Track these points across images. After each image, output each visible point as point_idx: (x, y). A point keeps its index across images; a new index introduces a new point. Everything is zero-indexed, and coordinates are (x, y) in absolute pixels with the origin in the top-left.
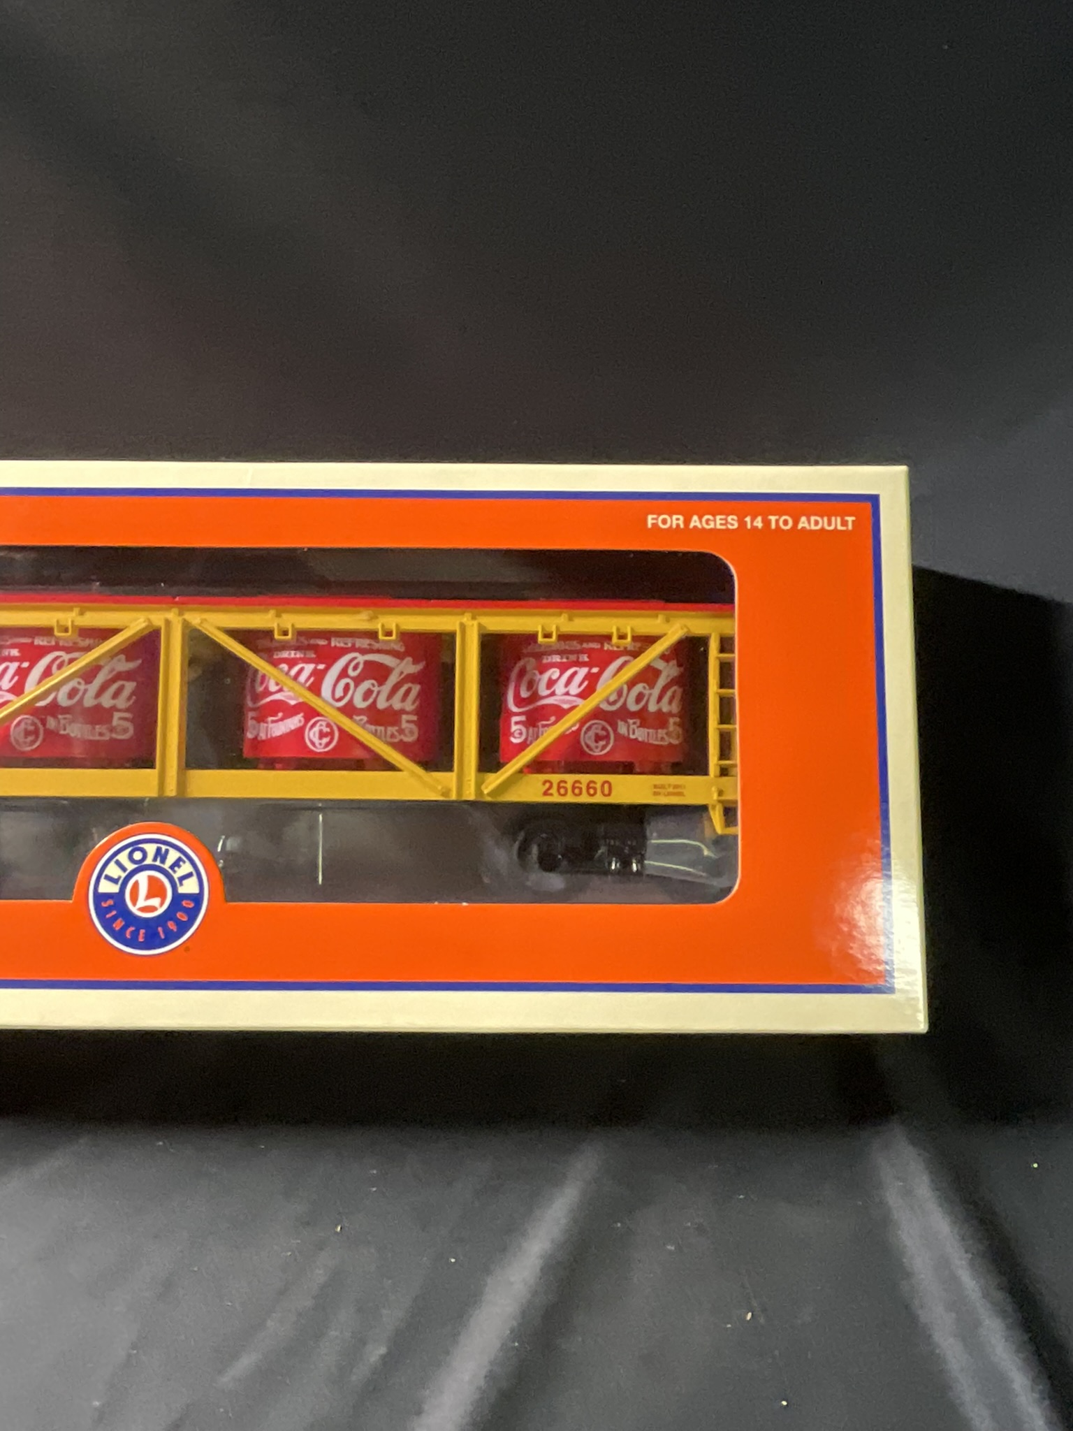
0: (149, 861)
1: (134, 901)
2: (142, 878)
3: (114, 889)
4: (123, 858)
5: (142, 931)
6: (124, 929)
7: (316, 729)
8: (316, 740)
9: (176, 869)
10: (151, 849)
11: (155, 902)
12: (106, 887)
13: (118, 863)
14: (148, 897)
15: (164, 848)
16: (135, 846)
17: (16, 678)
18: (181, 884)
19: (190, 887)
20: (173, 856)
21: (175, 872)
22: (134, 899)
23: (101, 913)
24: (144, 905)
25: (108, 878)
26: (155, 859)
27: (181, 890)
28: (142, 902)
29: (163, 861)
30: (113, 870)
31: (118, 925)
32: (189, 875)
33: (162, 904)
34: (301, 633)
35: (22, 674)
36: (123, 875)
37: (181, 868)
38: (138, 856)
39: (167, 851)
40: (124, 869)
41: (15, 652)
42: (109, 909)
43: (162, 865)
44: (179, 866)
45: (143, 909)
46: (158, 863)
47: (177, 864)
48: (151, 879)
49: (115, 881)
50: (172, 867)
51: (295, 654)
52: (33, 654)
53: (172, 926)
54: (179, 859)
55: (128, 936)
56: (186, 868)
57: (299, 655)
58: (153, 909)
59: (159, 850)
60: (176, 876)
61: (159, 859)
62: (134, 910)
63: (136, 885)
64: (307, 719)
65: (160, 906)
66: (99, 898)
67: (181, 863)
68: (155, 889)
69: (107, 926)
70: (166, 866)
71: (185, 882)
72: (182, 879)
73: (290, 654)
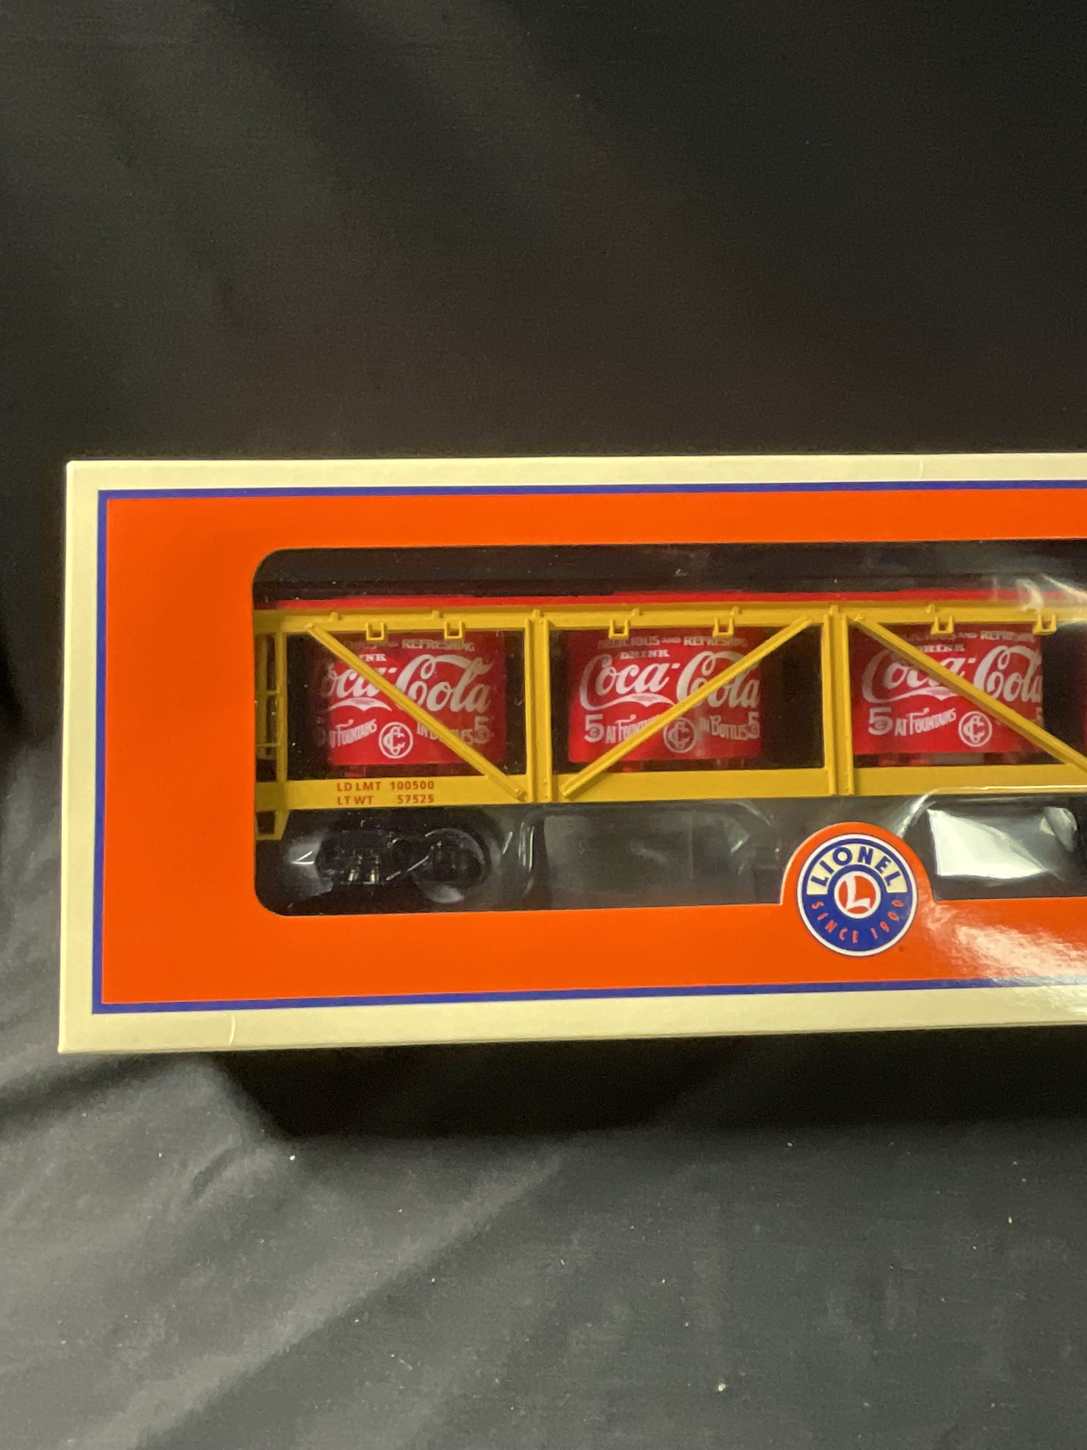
0: (854, 862)
1: (844, 903)
2: (849, 879)
3: (823, 891)
4: (828, 858)
5: (855, 933)
6: (838, 930)
7: (971, 723)
8: (971, 735)
9: (882, 868)
10: (855, 849)
11: (865, 902)
12: (814, 889)
13: (824, 865)
14: (858, 897)
15: (868, 848)
16: (839, 847)
17: (667, 679)
18: (889, 884)
19: (897, 886)
20: (878, 856)
21: (881, 871)
22: (844, 901)
23: (812, 915)
24: (854, 906)
25: (815, 880)
26: (860, 860)
27: (890, 890)
28: (851, 903)
29: (868, 861)
30: (819, 872)
31: (831, 927)
32: (896, 875)
33: (872, 904)
34: (959, 627)
35: (673, 675)
36: (830, 877)
37: (887, 868)
38: (842, 856)
39: (871, 851)
40: (830, 870)
41: (664, 653)
42: (820, 911)
43: (867, 865)
44: (885, 866)
45: (854, 910)
46: (863, 863)
47: (882, 864)
48: (858, 879)
49: (822, 883)
50: (878, 867)
51: (942, 648)
52: (684, 656)
53: (884, 927)
54: (885, 859)
55: (842, 938)
56: (892, 868)
57: (947, 649)
58: (862, 910)
59: (863, 850)
60: (883, 876)
61: (864, 861)
62: (844, 911)
63: (844, 886)
64: (960, 715)
65: (870, 907)
66: (809, 900)
67: (887, 863)
68: (864, 890)
69: (820, 928)
70: (872, 866)
71: (893, 882)
72: (890, 878)
73: (935, 649)
